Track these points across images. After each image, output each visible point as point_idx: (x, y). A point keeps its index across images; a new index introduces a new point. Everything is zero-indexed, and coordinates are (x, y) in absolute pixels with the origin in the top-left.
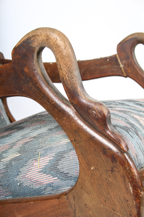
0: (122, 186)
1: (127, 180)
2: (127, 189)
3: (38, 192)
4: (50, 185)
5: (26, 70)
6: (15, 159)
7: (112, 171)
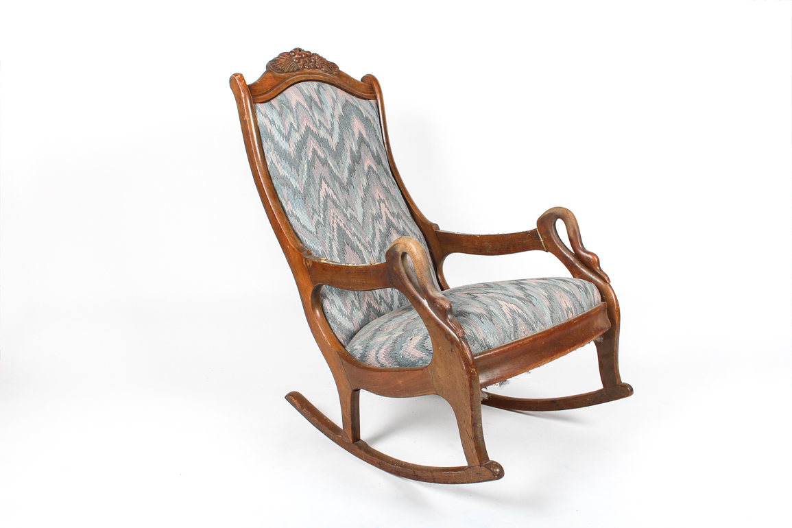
0: (459, 364)
1: (461, 359)
2: (462, 366)
3: (414, 363)
4: (421, 359)
5: (394, 269)
6: (400, 336)
7: (452, 351)
